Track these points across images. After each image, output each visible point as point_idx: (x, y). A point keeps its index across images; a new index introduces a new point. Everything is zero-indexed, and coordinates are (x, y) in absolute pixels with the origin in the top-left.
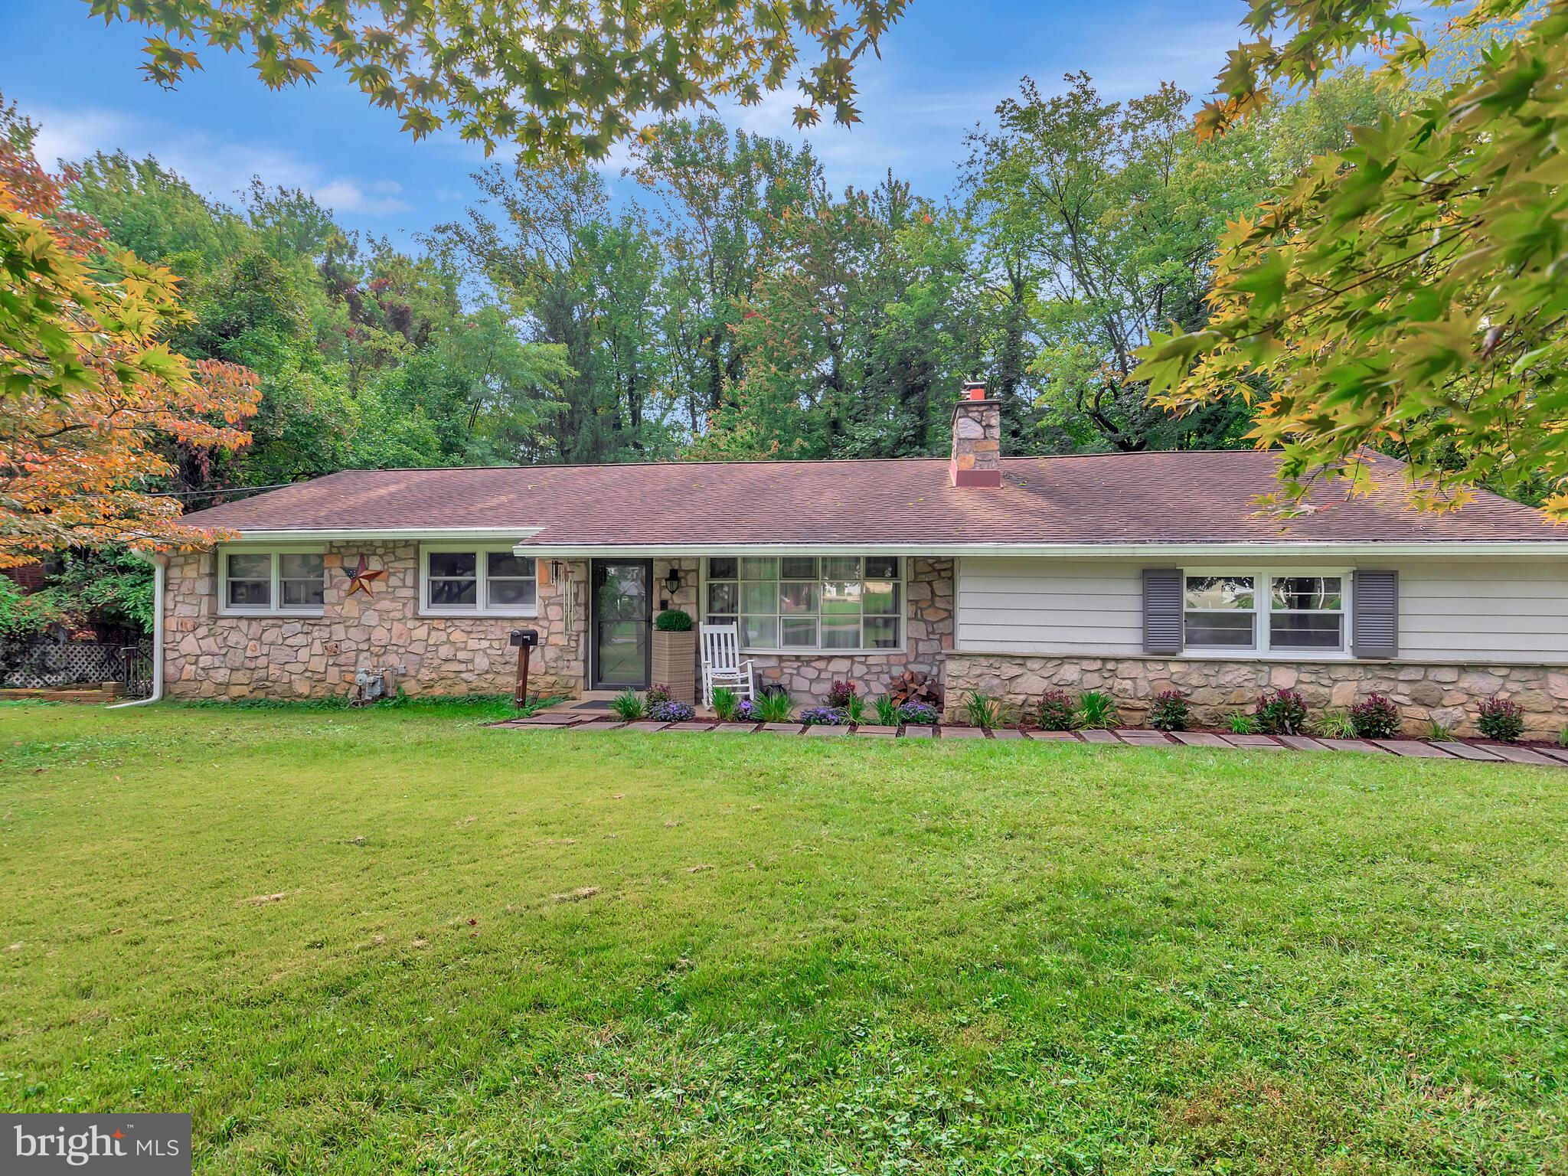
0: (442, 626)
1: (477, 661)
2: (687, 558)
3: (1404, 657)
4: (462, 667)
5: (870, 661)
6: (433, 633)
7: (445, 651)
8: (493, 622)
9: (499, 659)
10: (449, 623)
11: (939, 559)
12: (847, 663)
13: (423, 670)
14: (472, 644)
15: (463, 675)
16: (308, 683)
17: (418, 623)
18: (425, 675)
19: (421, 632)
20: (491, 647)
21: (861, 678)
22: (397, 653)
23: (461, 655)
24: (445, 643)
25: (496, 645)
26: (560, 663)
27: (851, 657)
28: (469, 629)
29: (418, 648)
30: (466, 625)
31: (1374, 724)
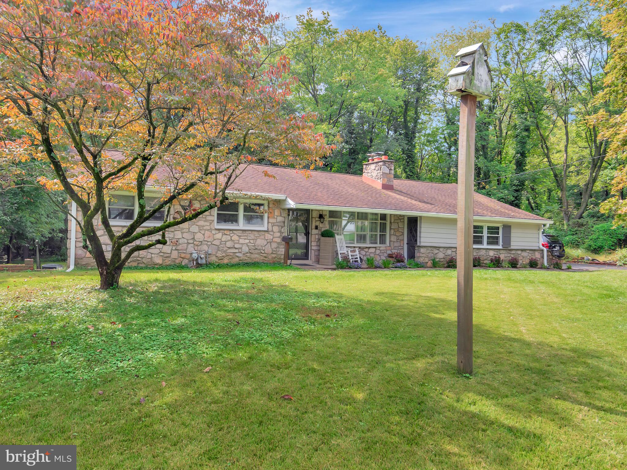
0: (228, 233)
1: (243, 248)
3: (512, 247)
4: (237, 251)
5: (381, 249)
6: (224, 236)
7: (229, 244)
8: (250, 232)
9: (253, 247)
10: (231, 232)
11: (400, 215)
12: (374, 249)
13: (219, 252)
14: (242, 241)
15: (237, 254)
16: (161, 258)
17: (217, 232)
18: (220, 254)
19: (219, 236)
20: (250, 242)
21: (378, 255)
22: (207, 245)
23: (236, 246)
24: (229, 241)
25: (252, 241)
26: (278, 249)
27: (375, 247)
28: (240, 235)
29: (217, 242)
30: (239, 233)
31: (514, 264)
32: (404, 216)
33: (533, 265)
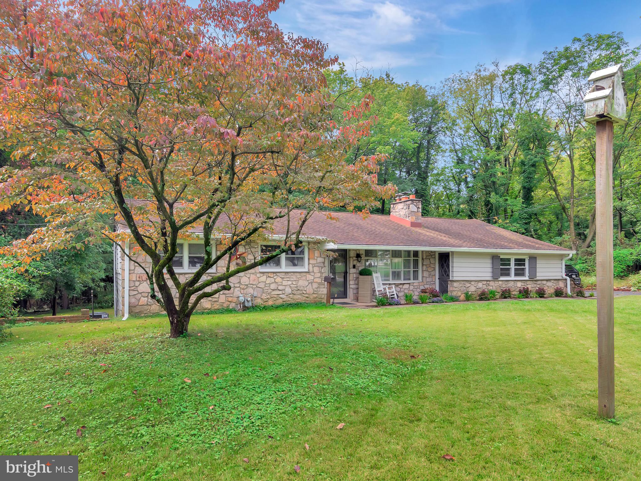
0: (272, 276)
1: (286, 290)
2: (361, 250)
3: (538, 278)
4: (280, 292)
5: (415, 284)
6: (269, 279)
7: (273, 286)
8: (292, 274)
9: (295, 289)
10: (275, 275)
12: (408, 285)
13: (264, 294)
14: (285, 283)
15: (280, 296)
16: (210, 303)
17: (262, 275)
18: (264, 296)
19: (263, 278)
20: (292, 284)
21: (412, 290)
22: (252, 288)
23: (280, 288)
24: (273, 283)
25: (294, 283)
26: (318, 289)
27: (409, 283)
28: (283, 277)
29: (261, 285)
30: (282, 275)
31: (541, 294)
32: (435, 252)
33: (559, 293)
